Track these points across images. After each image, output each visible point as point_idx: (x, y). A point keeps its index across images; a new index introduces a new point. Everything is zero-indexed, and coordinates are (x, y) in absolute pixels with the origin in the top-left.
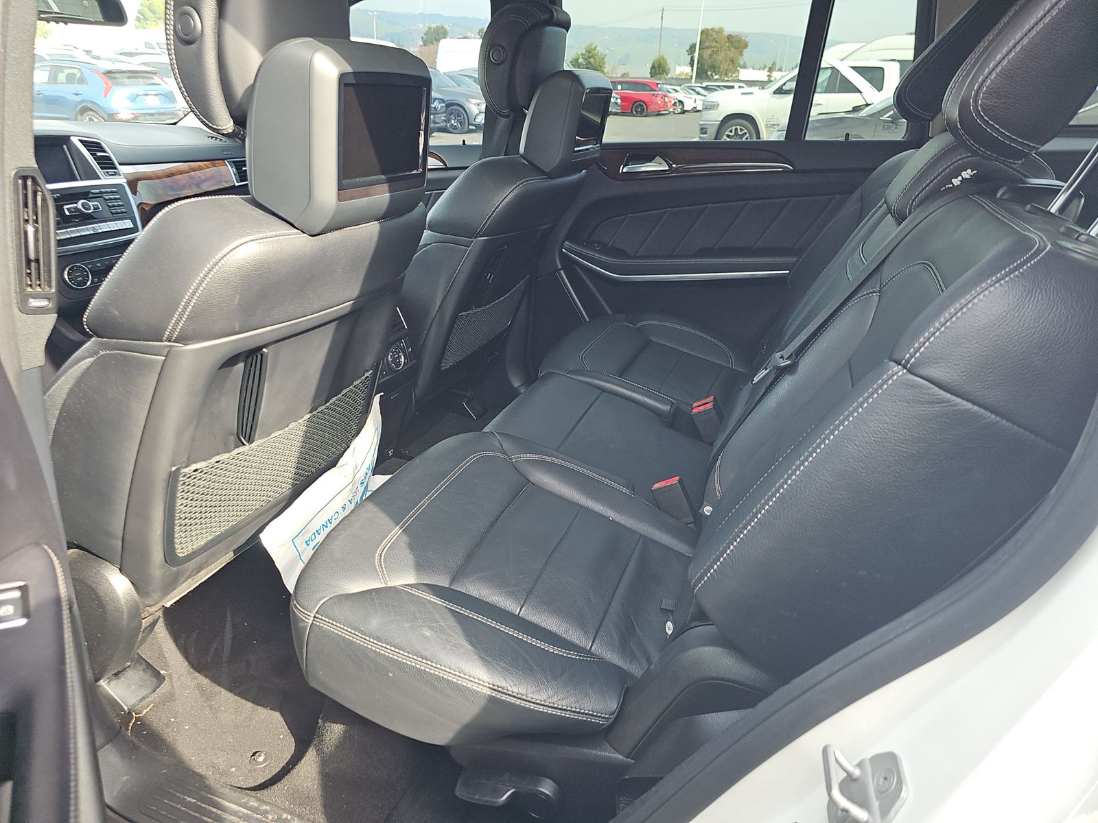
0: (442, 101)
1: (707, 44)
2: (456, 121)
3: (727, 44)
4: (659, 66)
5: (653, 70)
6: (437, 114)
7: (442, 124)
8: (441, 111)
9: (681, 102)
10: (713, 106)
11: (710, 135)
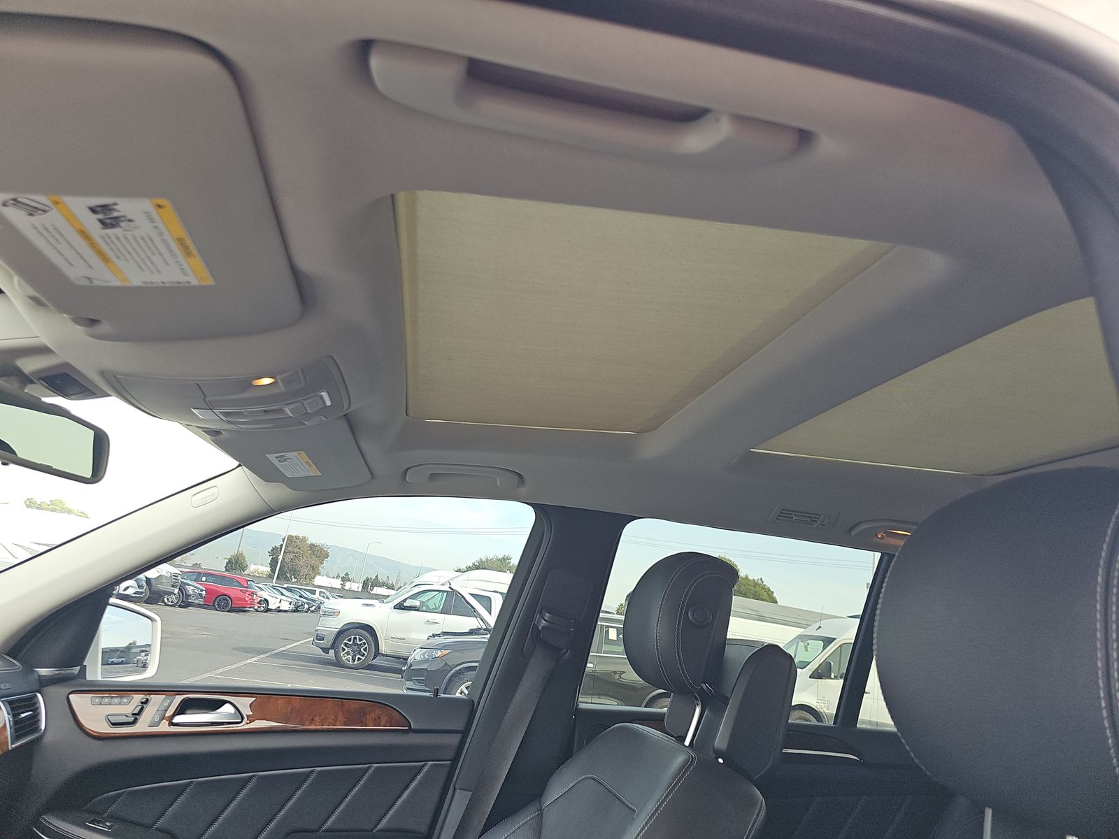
1: (290, 549)
3: (310, 552)
4: (237, 562)
5: (229, 565)
9: (266, 600)
10: (333, 614)
11: (327, 642)
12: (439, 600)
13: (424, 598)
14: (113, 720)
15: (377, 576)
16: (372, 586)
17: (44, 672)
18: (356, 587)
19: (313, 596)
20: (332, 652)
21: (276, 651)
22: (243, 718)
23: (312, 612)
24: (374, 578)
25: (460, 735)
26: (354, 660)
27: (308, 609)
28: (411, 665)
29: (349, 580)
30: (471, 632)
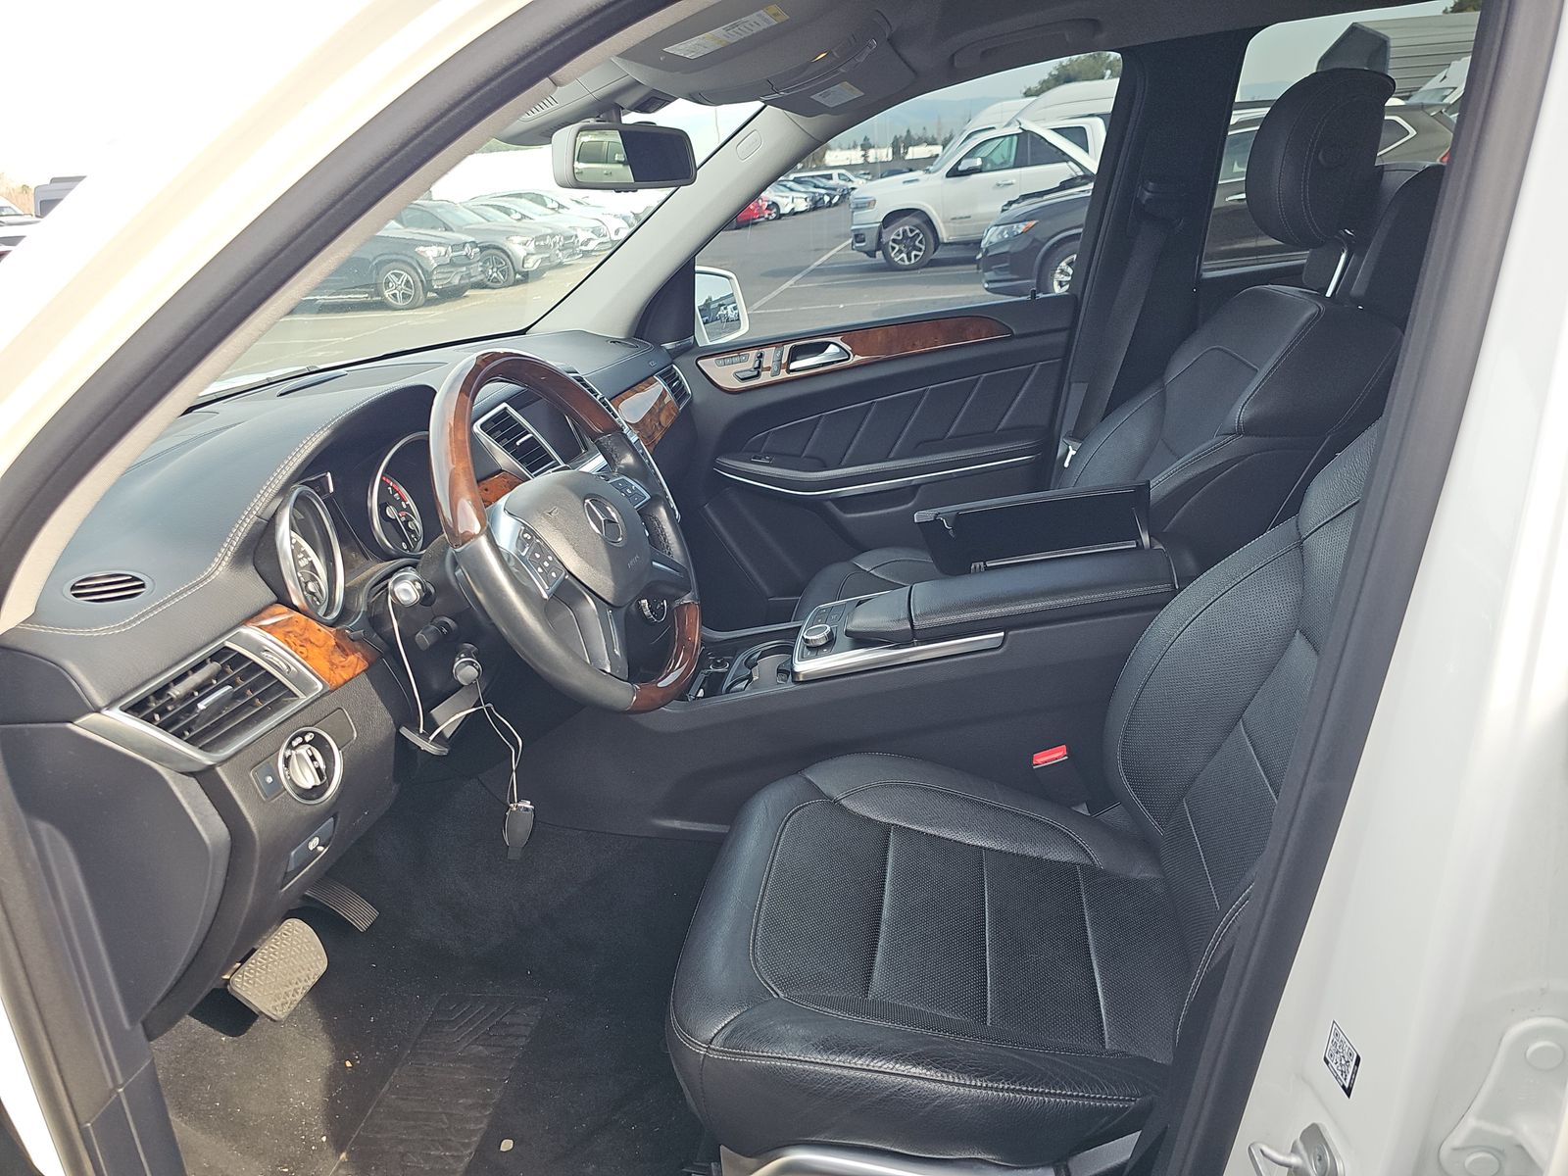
0: (473, 245)
2: (495, 270)
6: (471, 264)
7: (479, 278)
8: (475, 260)
9: (775, 204)
10: (868, 204)
11: (870, 243)
12: (1008, 150)
13: (985, 151)
14: (741, 375)
15: (908, 131)
16: (906, 148)
17: (668, 346)
18: (885, 154)
19: (831, 182)
20: (879, 254)
21: (812, 267)
22: (849, 355)
23: (836, 204)
24: (904, 134)
25: (1067, 332)
26: (909, 259)
27: (830, 202)
28: (987, 251)
29: (872, 147)
30: (1064, 186)
